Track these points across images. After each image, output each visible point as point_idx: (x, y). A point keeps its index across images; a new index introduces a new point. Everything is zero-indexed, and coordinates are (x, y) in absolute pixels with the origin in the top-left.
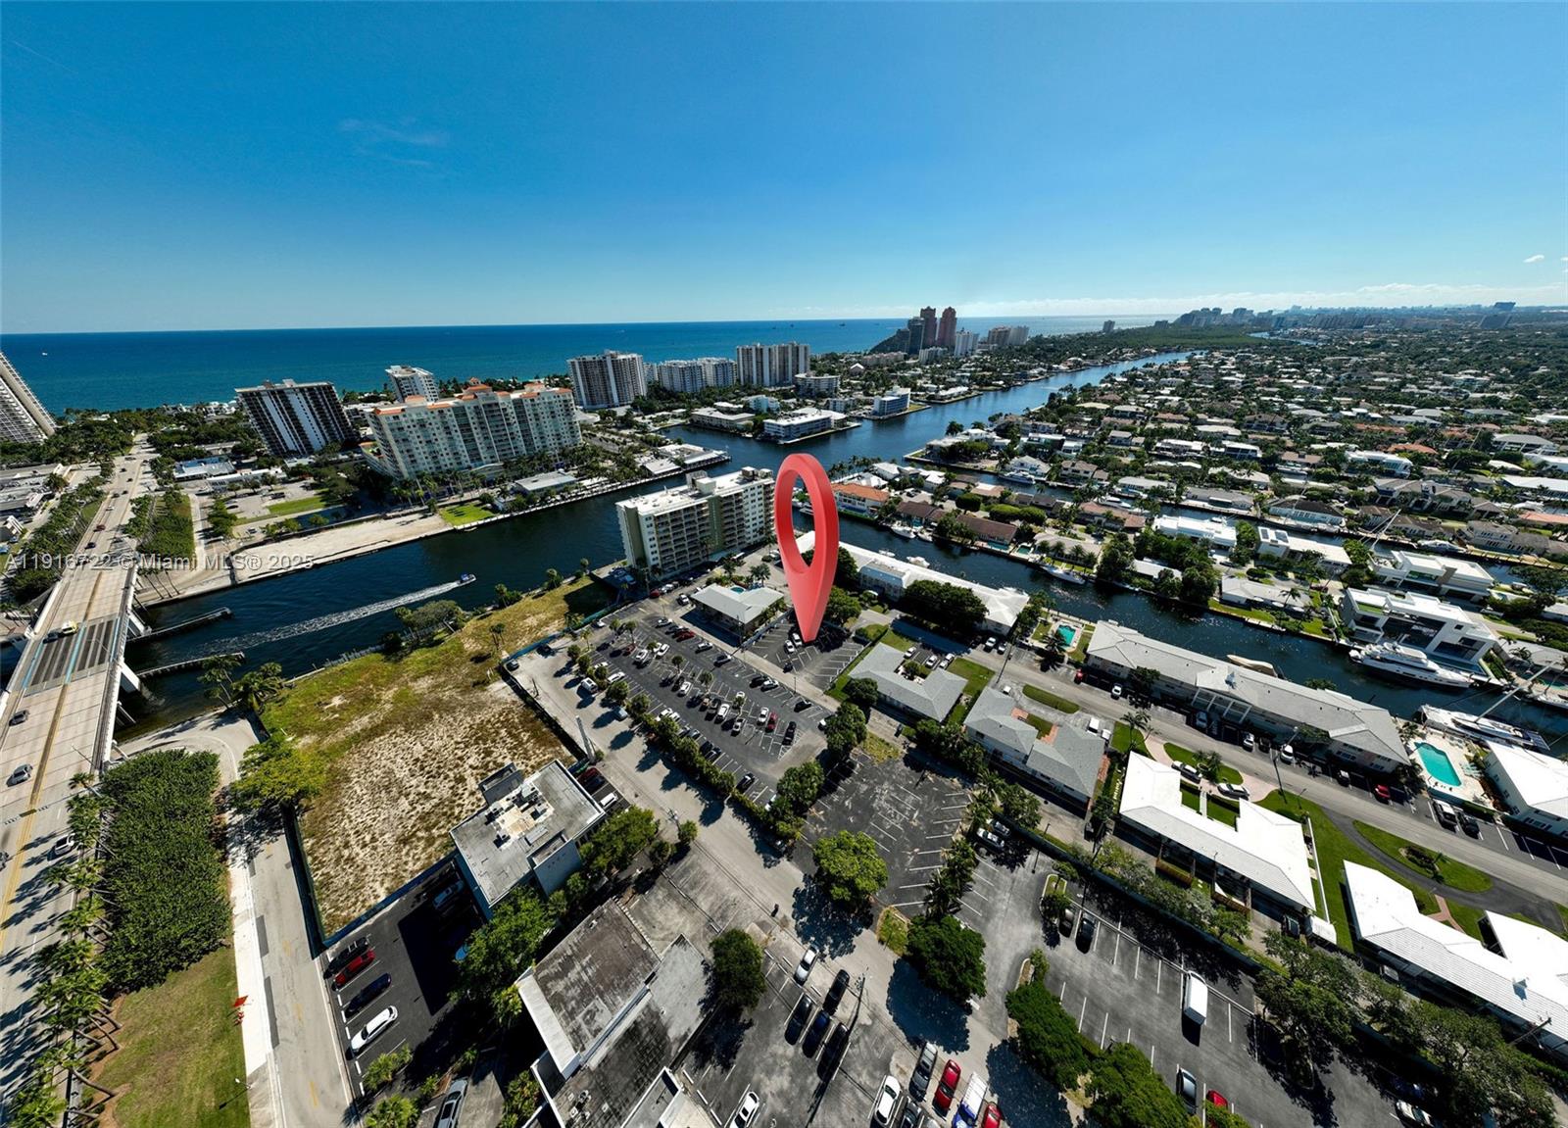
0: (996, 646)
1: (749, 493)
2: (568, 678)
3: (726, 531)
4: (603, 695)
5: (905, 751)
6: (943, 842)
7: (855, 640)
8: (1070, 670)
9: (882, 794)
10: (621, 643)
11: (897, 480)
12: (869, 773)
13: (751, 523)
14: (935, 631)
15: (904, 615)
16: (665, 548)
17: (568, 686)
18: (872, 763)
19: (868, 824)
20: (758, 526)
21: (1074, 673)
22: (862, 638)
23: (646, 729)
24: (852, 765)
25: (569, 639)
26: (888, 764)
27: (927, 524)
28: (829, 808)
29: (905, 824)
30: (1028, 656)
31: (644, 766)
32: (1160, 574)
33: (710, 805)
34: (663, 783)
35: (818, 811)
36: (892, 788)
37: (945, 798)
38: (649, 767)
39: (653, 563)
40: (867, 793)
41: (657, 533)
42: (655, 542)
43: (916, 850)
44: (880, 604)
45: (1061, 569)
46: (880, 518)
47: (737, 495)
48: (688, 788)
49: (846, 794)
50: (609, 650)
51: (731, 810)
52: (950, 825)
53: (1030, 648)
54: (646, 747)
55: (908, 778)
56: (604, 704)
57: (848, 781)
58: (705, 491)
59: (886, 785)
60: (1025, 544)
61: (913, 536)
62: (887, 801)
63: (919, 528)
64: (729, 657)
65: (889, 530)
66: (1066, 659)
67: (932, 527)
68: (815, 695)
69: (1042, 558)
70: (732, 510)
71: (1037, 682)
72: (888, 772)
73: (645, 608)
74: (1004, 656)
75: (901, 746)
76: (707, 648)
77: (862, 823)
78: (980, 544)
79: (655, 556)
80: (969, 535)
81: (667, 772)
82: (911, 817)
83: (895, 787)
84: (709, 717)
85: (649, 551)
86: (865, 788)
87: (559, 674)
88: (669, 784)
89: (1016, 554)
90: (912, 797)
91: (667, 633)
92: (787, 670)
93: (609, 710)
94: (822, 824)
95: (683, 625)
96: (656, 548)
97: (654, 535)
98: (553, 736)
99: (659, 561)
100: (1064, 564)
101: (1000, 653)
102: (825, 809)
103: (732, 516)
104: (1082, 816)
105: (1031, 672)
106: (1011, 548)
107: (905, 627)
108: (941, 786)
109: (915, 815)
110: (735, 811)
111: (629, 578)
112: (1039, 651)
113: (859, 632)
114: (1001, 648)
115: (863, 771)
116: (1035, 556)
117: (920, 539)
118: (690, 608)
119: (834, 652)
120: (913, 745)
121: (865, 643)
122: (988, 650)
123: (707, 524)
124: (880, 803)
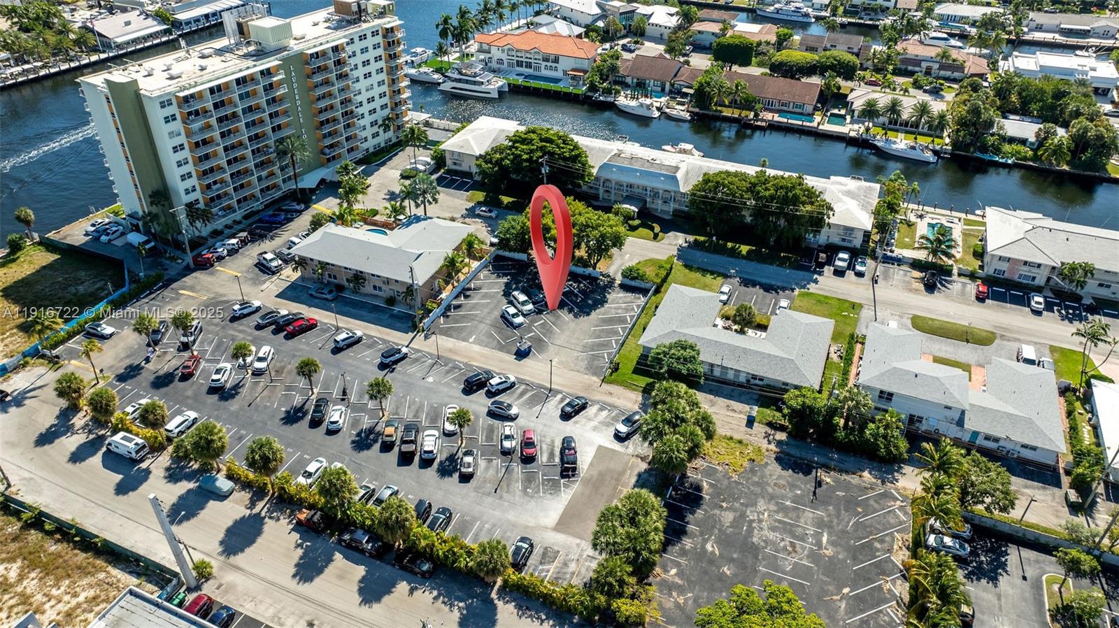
0: (851, 266)
1: (358, 46)
2: (71, 442)
3: (322, 123)
4: (164, 460)
5: (772, 447)
6: (883, 569)
7: (624, 287)
8: (964, 284)
9: (760, 521)
10: (167, 360)
11: (601, 24)
12: (726, 493)
13: (365, 109)
14: (749, 256)
15: (691, 238)
16: (206, 166)
17: (78, 456)
18: (726, 475)
19: (756, 571)
20: (381, 115)
21: (972, 288)
22: (634, 283)
23: (285, 501)
24: (698, 488)
25: (42, 370)
26: (753, 471)
27: (675, 93)
28: (682, 561)
29: (814, 556)
30: (900, 274)
31: (308, 570)
32: (1038, 135)
33: (468, 607)
34: (361, 591)
35: (666, 571)
36: (773, 507)
37: (859, 504)
38: (320, 571)
39: (187, 199)
40: (736, 523)
41: (189, 134)
42: (185, 153)
43: (846, 590)
44: (643, 225)
45: (901, 143)
46: (593, 88)
47: (336, 49)
48: (412, 591)
49: (702, 534)
50: (147, 376)
51: (511, 606)
52: (882, 541)
53: (899, 261)
54: (296, 536)
55: (793, 486)
56: (173, 476)
57: (700, 513)
58: (272, 43)
59: (761, 505)
60: (836, 111)
61: (656, 114)
62: (773, 529)
63: (663, 99)
64: (404, 350)
65: (612, 107)
66: (955, 271)
67: (685, 95)
68: (588, 388)
69: (868, 130)
70: (327, 82)
71: (929, 311)
72: (757, 484)
73: (192, 289)
74: (866, 280)
75: (762, 442)
76: (353, 342)
77: (747, 573)
78: (769, 116)
79: (189, 183)
80: (748, 104)
81: (361, 571)
82: (819, 544)
83: (777, 503)
84: (405, 459)
85: (173, 174)
86: (728, 517)
87: (46, 439)
88: (371, 592)
89: (828, 127)
90: (809, 514)
91: (259, 327)
92: (521, 355)
93: (191, 485)
94: (681, 589)
95: (286, 309)
96: (190, 168)
97: (182, 139)
98: (81, 557)
99: (197, 195)
100: (901, 136)
101: (860, 275)
102: (678, 565)
103: (330, 95)
104: (1058, 484)
105: (911, 295)
106: (818, 118)
107: (701, 257)
108: (847, 487)
109: (825, 539)
110: (519, 607)
111: (135, 238)
112: (916, 265)
113: (629, 274)
114: (859, 268)
115: (717, 491)
116: (856, 127)
117: (669, 118)
118: (290, 274)
119: (596, 315)
120: (782, 436)
121: (644, 292)
122: (839, 273)
123: (285, 112)
124: (764, 534)
